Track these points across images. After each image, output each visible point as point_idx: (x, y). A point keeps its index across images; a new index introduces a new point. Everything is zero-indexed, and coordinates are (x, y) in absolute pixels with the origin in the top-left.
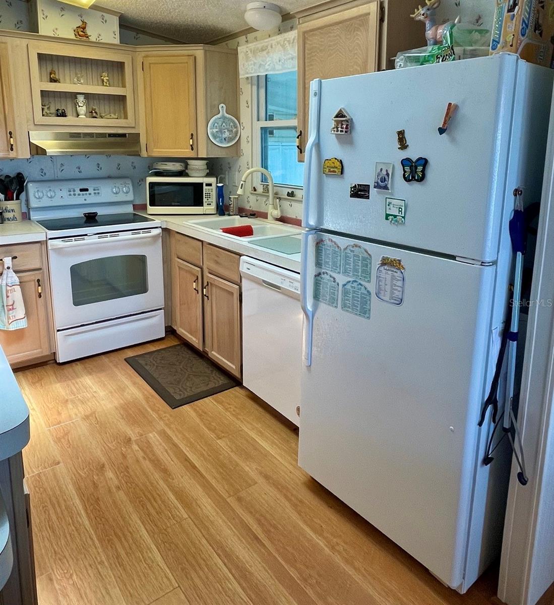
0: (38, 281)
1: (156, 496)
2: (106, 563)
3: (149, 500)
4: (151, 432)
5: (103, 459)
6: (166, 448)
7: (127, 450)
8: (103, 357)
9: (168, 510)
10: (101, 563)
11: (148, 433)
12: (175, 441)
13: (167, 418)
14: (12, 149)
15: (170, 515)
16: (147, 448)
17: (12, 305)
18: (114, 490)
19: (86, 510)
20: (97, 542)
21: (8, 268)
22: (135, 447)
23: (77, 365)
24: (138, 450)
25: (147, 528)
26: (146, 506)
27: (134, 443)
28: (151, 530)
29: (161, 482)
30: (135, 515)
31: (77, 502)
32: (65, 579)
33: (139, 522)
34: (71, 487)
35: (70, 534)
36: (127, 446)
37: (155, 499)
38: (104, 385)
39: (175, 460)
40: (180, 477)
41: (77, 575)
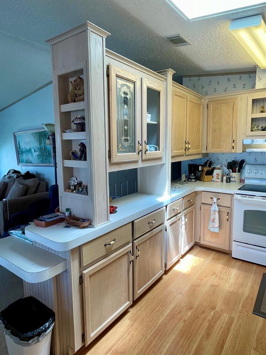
0: (228, 213)
1: (191, 339)
2: (146, 340)
3: (186, 337)
4: (227, 314)
5: (196, 306)
6: (223, 326)
7: (207, 311)
8: (255, 265)
9: (186, 349)
10: (146, 338)
11: (226, 313)
12: (232, 328)
13: (243, 315)
14: (233, 148)
15: (184, 352)
16: (215, 318)
17: (213, 220)
18: (183, 320)
19: (166, 317)
20: (154, 330)
21: (215, 203)
22: (212, 313)
23: (240, 262)
24: (211, 316)
25: (171, 346)
26: (182, 338)
27: (214, 311)
28: (171, 348)
29: (200, 336)
30: (175, 337)
31: (168, 311)
32: (134, 330)
33: (172, 340)
34: (173, 305)
35: (153, 319)
36: (210, 310)
37: (189, 339)
38: (238, 278)
39: (219, 335)
40: (210, 343)
41: (138, 332)
